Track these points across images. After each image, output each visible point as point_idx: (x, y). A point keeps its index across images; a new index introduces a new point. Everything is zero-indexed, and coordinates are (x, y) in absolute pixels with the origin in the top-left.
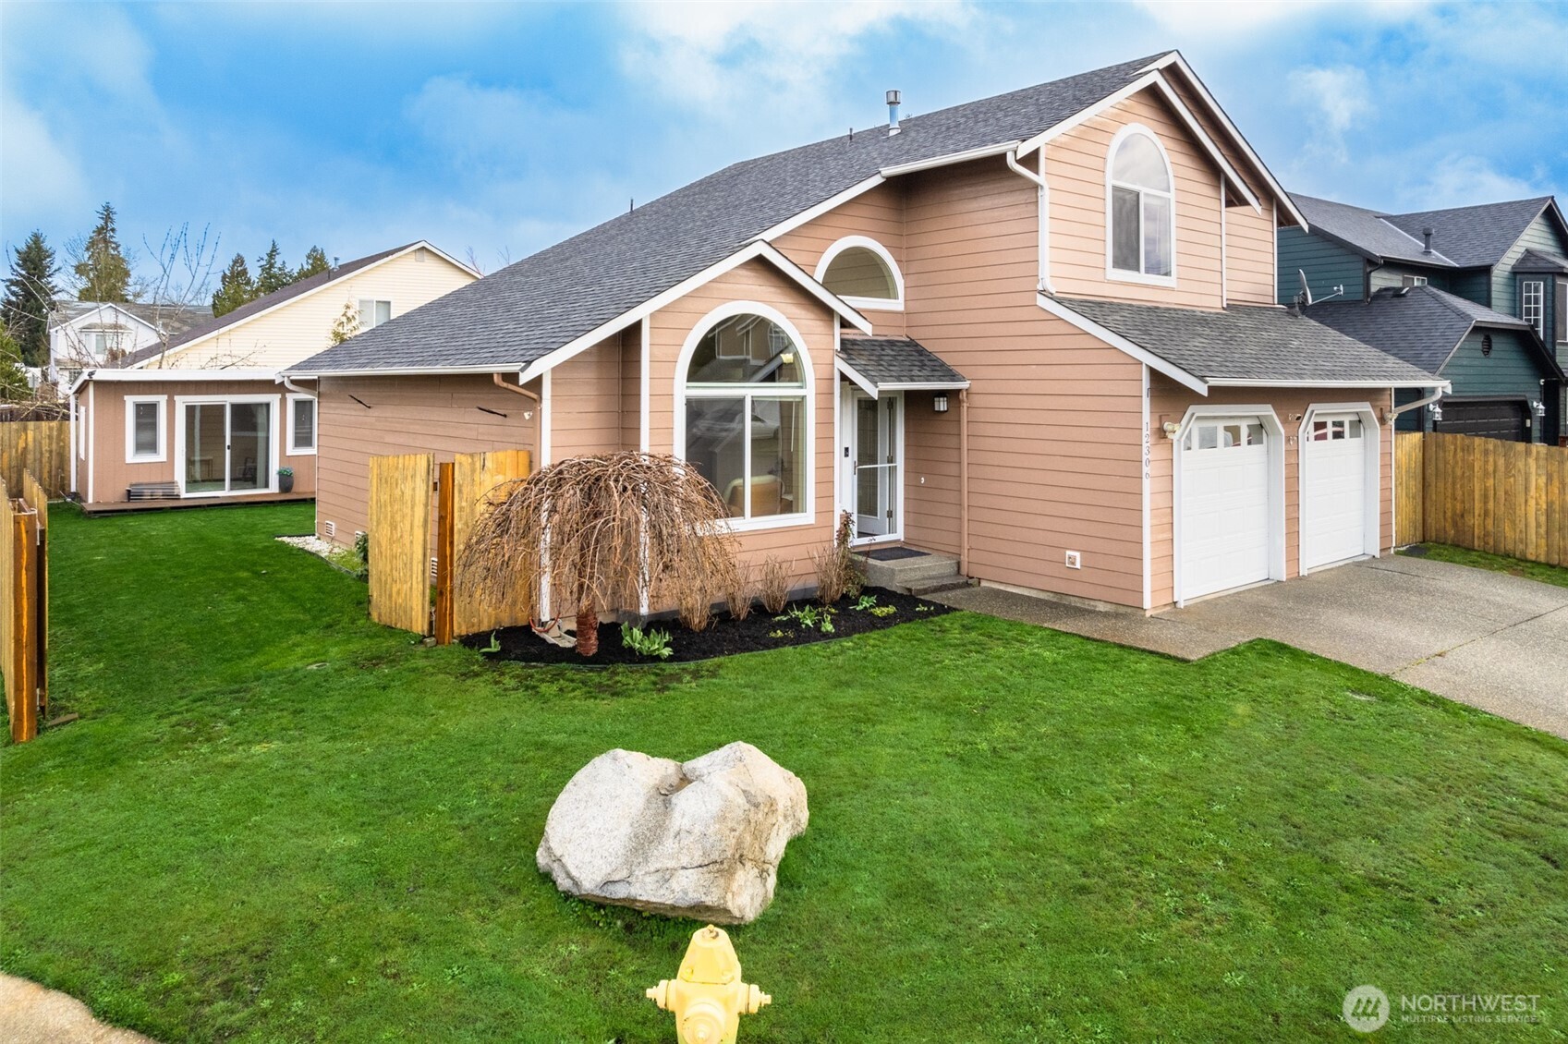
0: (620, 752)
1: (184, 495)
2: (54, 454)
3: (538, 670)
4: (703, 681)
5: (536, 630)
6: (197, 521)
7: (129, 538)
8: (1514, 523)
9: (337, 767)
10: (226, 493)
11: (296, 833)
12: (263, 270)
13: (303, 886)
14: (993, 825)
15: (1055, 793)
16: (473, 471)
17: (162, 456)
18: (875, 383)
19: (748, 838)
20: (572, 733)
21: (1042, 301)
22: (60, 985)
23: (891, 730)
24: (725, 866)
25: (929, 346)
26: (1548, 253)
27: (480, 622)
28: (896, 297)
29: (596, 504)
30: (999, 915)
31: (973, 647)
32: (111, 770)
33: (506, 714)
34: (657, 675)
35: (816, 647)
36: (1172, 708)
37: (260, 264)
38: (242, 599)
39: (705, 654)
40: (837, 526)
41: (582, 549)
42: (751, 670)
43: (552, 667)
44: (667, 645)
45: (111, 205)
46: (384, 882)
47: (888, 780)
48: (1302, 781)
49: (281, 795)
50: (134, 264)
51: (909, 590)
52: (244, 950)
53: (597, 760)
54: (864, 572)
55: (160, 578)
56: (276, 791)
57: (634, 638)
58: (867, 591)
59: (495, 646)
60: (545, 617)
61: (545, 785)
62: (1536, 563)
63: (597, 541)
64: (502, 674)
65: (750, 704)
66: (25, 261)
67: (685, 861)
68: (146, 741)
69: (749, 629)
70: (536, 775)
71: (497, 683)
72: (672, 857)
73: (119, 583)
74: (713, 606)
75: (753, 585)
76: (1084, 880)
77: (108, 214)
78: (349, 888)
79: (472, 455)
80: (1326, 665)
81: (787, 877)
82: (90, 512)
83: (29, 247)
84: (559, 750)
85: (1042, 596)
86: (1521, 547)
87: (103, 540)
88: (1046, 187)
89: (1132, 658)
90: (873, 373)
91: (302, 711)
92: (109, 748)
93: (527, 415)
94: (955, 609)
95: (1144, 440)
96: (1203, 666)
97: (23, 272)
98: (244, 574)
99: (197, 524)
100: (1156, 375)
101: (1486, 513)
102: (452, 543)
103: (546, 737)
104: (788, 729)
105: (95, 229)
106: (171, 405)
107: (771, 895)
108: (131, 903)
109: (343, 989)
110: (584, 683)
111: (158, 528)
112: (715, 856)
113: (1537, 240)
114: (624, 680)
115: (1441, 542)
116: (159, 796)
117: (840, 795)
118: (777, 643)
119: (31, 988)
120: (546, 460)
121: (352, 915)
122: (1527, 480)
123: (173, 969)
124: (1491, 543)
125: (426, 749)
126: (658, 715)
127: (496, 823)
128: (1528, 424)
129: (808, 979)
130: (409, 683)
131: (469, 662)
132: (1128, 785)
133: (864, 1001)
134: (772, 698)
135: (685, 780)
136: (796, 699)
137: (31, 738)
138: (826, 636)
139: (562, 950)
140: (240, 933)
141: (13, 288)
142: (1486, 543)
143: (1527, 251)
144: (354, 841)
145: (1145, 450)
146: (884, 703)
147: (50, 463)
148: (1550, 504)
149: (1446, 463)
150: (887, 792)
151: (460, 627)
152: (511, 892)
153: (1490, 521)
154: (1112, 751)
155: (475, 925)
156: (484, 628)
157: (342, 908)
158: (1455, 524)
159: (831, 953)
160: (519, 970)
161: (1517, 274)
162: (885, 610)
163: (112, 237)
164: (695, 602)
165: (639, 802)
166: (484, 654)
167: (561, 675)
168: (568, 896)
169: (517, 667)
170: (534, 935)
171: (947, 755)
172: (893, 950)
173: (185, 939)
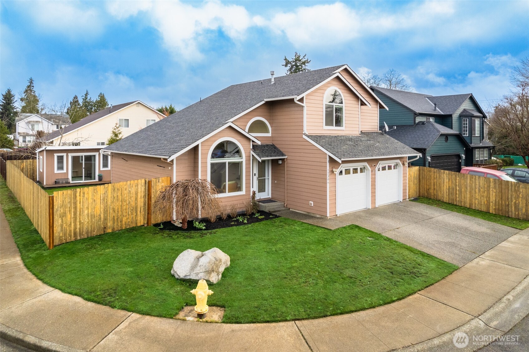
0: (189, 250)
1: (71, 182)
3: (172, 232)
4: (212, 235)
5: (172, 222)
8: (441, 192)
9: (126, 254)
10: (83, 181)
11: (119, 268)
12: (83, 100)
13: (122, 278)
14: (270, 265)
15: (286, 259)
16: (156, 182)
17: (65, 171)
18: (260, 158)
19: (215, 267)
20: (180, 247)
21: (304, 137)
22: (76, 295)
23: (254, 246)
24: (209, 272)
25: (277, 146)
26: (470, 110)
27: (158, 220)
28: (269, 133)
29: (186, 193)
30: (267, 282)
31: (280, 226)
32: (74, 255)
33: (164, 242)
34: (201, 233)
35: (241, 227)
36: (322, 241)
37: (82, 98)
39: (214, 228)
40: (251, 195)
41: (183, 203)
42: (225, 232)
43: (176, 232)
44: (204, 226)
45: (32, 78)
46: (138, 276)
47: (249, 257)
48: (344, 257)
49: (114, 260)
50: (41, 99)
51: (270, 211)
52: (111, 289)
53: (184, 252)
54: (258, 206)
56: (113, 259)
57: (197, 224)
58: (259, 212)
59: (162, 227)
60: (175, 219)
61: (173, 258)
62: (446, 203)
63: (186, 202)
64: (164, 233)
65: (222, 240)
66: (5, 98)
67: (201, 271)
68: (80, 249)
69: (226, 222)
70: (172, 256)
71: (162, 235)
72: (199, 270)
74: (217, 216)
75: (228, 211)
76: (286, 276)
77: (31, 82)
78: (131, 278)
79: (156, 178)
80: (366, 231)
81: (224, 275)
82: (46, 188)
83: (6, 94)
84: (177, 250)
85: (304, 213)
86: (442, 198)
88: (305, 106)
89: (319, 229)
90: (260, 155)
91: (116, 242)
92: (72, 250)
93: (170, 168)
94: (280, 217)
95: (327, 174)
96: (334, 231)
97: (5, 102)
100: (330, 157)
101: (434, 189)
102: (151, 201)
103: (174, 248)
104: (230, 246)
105: (27, 86)
106: (67, 156)
107: (220, 279)
108: (86, 281)
109: (132, 295)
110: (183, 235)
112: (207, 270)
113: (467, 106)
114: (193, 235)
115: (423, 197)
116: (86, 261)
117: (238, 260)
118: (232, 226)
119: (70, 295)
120: (175, 181)
121: (132, 283)
122: (444, 180)
123: (98, 292)
124: (436, 197)
125: (146, 250)
126: (200, 243)
127: (162, 265)
128: (460, 161)
129: (225, 293)
130: (141, 235)
131: (155, 230)
132: (303, 258)
133: (235, 297)
134: (228, 239)
135: (203, 255)
136: (233, 239)
137: (53, 248)
138: (245, 224)
139: (176, 289)
140: (110, 286)
142: (434, 197)
143: (464, 109)
144: (132, 269)
145: (328, 176)
146: (254, 240)
147: (30, 172)
148: (449, 187)
149: (425, 175)
150: (250, 259)
151: (153, 221)
152: (166, 279)
153: (435, 191)
154: (303, 251)
155: (158, 285)
156: (159, 222)
157: (130, 282)
158: (427, 191)
159: (230, 289)
160: (167, 292)
161: (461, 116)
162: (261, 217)
163: (32, 89)
164: (212, 215)
165: (193, 260)
166: (159, 228)
167: (178, 233)
168: (177, 279)
169: (167, 232)
170: (170, 286)
171: (265, 251)
172: (243, 288)
173: (99, 287)
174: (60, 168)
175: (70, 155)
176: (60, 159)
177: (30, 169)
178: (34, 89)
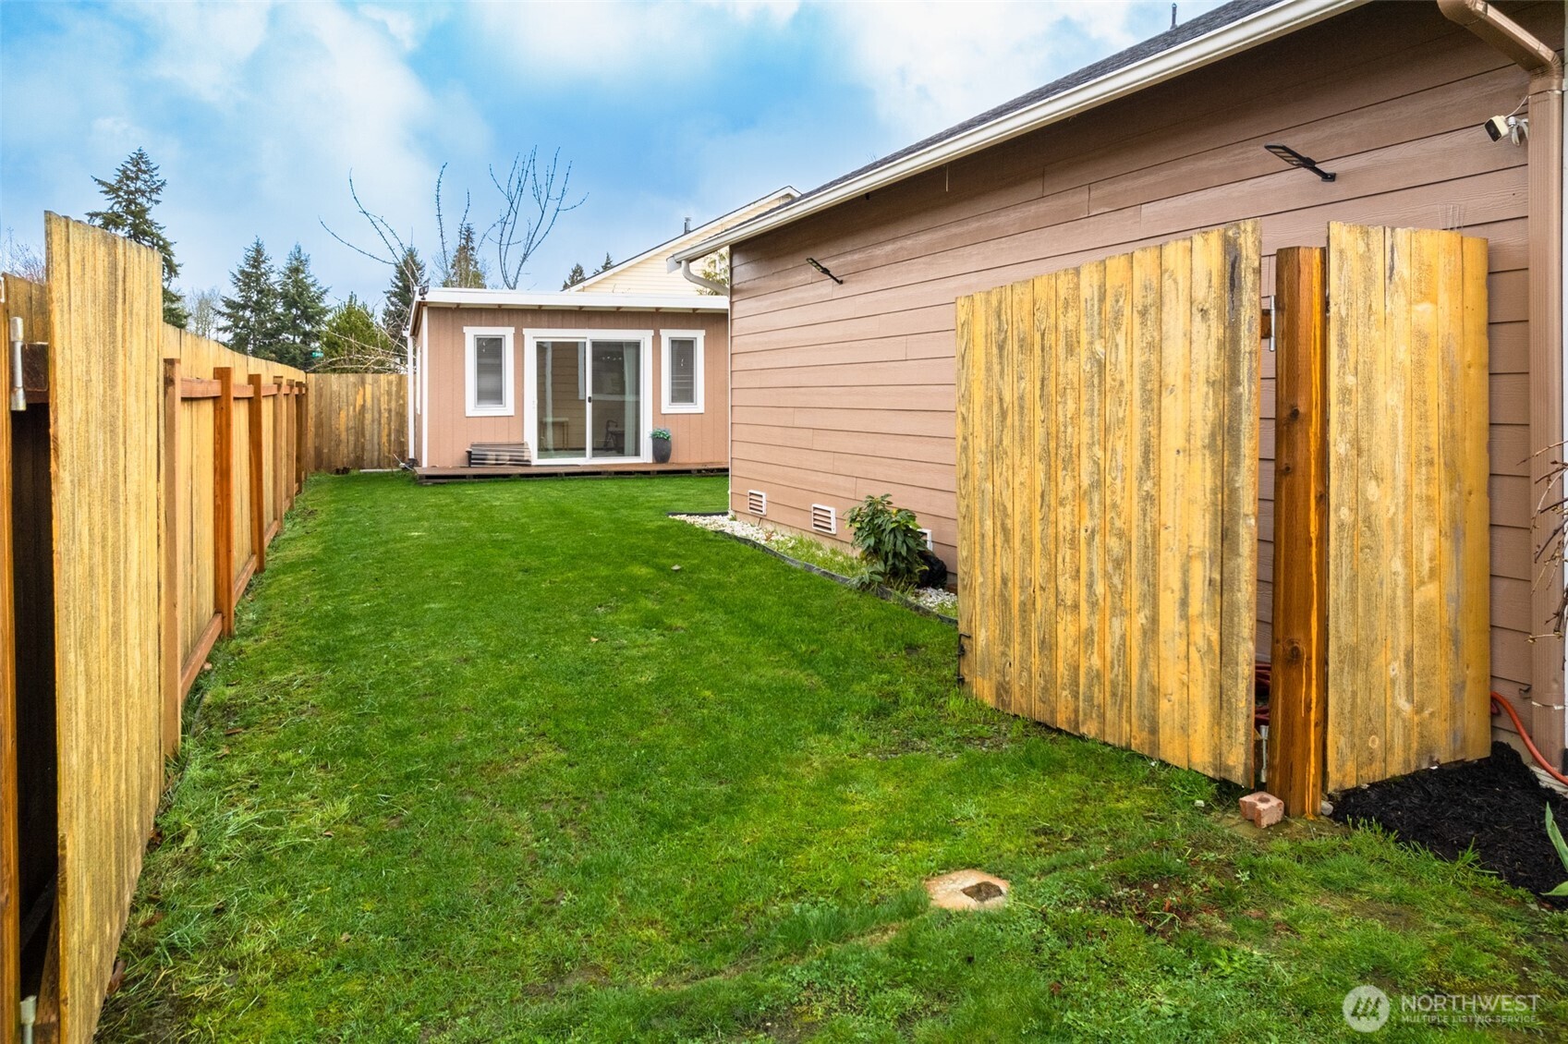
1: (535, 461)
2: (393, 413)
6: (553, 491)
7: (463, 509)
10: (587, 461)
17: (508, 408)
38: (652, 622)
45: (471, 226)
55: (501, 571)
66: (401, 273)
73: (436, 576)
77: (468, 235)
79: (1367, 233)
82: (421, 477)
83: (405, 261)
87: (429, 510)
97: (400, 284)
98: (642, 571)
99: (555, 494)
105: (458, 247)
106: (519, 339)
111: (502, 498)
141: (393, 299)
147: (389, 424)
174: (491, 394)
175: (533, 336)
176: (490, 352)
177: (390, 411)
178: (478, 257)
